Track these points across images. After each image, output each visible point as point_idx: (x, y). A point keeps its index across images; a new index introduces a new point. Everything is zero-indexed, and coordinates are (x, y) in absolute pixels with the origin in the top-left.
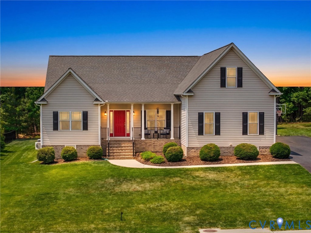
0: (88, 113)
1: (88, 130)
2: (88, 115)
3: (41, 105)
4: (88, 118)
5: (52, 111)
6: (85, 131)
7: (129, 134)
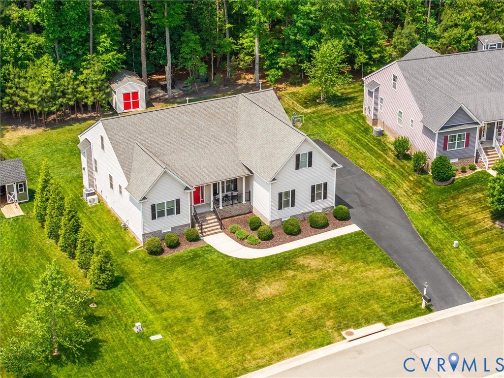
0: (180, 200)
1: (181, 214)
4: (180, 204)
5: (151, 205)
6: (178, 215)
7: (203, 201)
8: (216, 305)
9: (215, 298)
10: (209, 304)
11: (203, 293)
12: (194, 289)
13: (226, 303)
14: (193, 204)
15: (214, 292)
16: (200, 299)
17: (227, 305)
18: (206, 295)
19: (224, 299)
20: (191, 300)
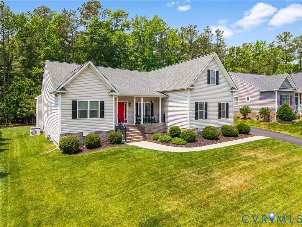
0: (105, 103)
1: (105, 118)
2: (105, 104)
3: (60, 94)
4: (105, 107)
5: (71, 100)
6: (102, 119)
7: (126, 121)
8: (156, 206)
9: (152, 195)
10: (143, 206)
11: (130, 188)
12: (115, 183)
13: (176, 202)
14: (117, 123)
15: (149, 186)
16: (125, 198)
17: (179, 205)
18: (136, 190)
19: (168, 196)
20: (107, 199)
